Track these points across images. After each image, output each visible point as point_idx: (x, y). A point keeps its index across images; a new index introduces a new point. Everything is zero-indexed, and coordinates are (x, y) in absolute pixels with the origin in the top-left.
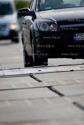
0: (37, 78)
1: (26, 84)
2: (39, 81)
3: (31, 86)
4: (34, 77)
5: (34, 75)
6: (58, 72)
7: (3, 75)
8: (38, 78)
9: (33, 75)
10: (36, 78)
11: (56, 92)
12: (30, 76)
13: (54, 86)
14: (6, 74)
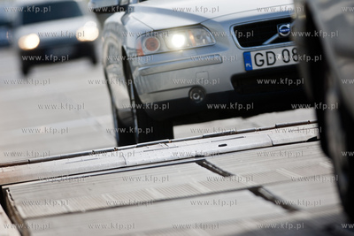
0: (217, 166)
1: (188, 186)
2: (225, 174)
3: (204, 190)
4: (208, 163)
5: (208, 159)
6: (274, 146)
7: (121, 164)
8: (221, 167)
9: (204, 160)
10: (213, 166)
11: (273, 200)
12: (196, 162)
13: (267, 184)
14: (130, 161)
